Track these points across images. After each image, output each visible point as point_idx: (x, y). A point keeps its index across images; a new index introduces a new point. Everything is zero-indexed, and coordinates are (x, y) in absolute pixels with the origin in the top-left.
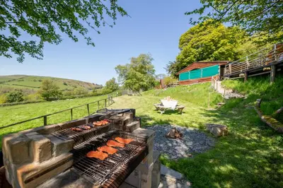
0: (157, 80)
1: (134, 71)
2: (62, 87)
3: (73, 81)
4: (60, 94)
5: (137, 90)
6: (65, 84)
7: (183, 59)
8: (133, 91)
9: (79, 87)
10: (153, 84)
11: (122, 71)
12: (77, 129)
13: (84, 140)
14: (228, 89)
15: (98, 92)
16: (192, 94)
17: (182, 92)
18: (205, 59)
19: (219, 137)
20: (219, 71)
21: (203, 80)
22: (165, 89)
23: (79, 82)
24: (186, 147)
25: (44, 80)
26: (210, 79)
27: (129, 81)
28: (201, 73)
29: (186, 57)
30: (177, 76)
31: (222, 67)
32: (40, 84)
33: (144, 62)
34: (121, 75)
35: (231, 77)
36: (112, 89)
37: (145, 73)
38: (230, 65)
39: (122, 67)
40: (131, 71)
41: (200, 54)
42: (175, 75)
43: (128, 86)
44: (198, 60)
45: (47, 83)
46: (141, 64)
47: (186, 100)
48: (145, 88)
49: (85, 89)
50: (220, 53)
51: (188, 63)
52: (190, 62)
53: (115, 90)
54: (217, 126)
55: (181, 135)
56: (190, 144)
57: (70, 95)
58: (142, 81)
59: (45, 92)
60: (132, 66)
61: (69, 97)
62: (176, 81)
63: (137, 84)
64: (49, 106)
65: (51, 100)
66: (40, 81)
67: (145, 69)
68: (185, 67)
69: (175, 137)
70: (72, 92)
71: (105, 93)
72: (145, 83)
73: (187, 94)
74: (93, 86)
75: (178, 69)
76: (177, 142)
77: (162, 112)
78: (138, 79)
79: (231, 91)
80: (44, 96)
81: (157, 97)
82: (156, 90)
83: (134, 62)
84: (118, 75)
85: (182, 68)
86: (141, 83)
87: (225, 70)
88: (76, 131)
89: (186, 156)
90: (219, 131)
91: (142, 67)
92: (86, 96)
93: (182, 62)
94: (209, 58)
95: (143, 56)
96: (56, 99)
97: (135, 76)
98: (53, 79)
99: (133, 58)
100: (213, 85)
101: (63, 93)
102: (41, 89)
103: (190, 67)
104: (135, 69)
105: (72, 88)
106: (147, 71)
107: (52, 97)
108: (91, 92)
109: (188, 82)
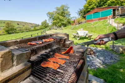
0: (72, 20)
1: (58, 15)
2: (16, 26)
3: (23, 22)
4: (15, 30)
5: (60, 27)
6: (18, 24)
7: (88, 7)
8: (58, 27)
9: (26, 26)
10: (69, 23)
11: (51, 15)
12: (32, 43)
13: (36, 53)
14: (119, 24)
15: (37, 29)
16: (95, 27)
17: (89, 26)
18: (102, 6)
19: (121, 54)
20: (112, 13)
21: (101, 19)
22: (77, 25)
23: (26, 23)
24: (99, 61)
25: (6, 23)
26: (107, 18)
27: (55, 21)
28: (100, 15)
29: (90, 5)
30: (84, 17)
31: (114, 10)
32: (4, 25)
33: (64, 10)
34: (50, 18)
35: (121, 16)
36: (45, 26)
37: (64, 16)
38: (120, 9)
39: (51, 13)
40: (56, 15)
41: (99, 3)
42: (83, 17)
43: (54, 24)
44: (97, 7)
45: (8, 24)
46: (62, 10)
47: (92, 31)
48: (65, 25)
49: (29, 27)
50: (111, 2)
51: (91, 9)
52: (93, 8)
53: (47, 27)
54: (119, 46)
55: (94, 53)
56: (102, 58)
57: (21, 30)
58: (63, 21)
59: (7, 29)
60: (56, 12)
61: (20, 31)
62: (83, 20)
63: (60, 23)
64: (9, 37)
65: (10, 33)
66: (4, 23)
67: (65, 13)
68: (89, 11)
69: (91, 54)
70: (22, 29)
71: (41, 29)
72: (65, 22)
73: (92, 28)
74: (34, 25)
75: (85, 13)
76: (92, 58)
77: (78, 39)
78: (60, 20)
79: (122, 25)
80: (7, 31)
81: (73, 30)
82: (72, 26)
83: (57, 10)
84: (49, 17)
85: (87, 13)
86: (62, 22)
87: (116, 12)
88: (31, 45)
89: (101, 67)
90: (121, 50)
91: (63, 13)
92: (30, 31)
93: (87, 9)
94: (105, 5)
95: (63, 6)
96: (13, 33)
97: (59, 18)
98: (11, 21)
99: (57, 8)
100: (109, 21)
101: (17, 29)
102: (5, 27)
103: (93, 11)
104: (58, 14)
105: (22, 26)
106: (66, 15)
107: (11, 32)
108: (32, 29)
109: (92, 20)
